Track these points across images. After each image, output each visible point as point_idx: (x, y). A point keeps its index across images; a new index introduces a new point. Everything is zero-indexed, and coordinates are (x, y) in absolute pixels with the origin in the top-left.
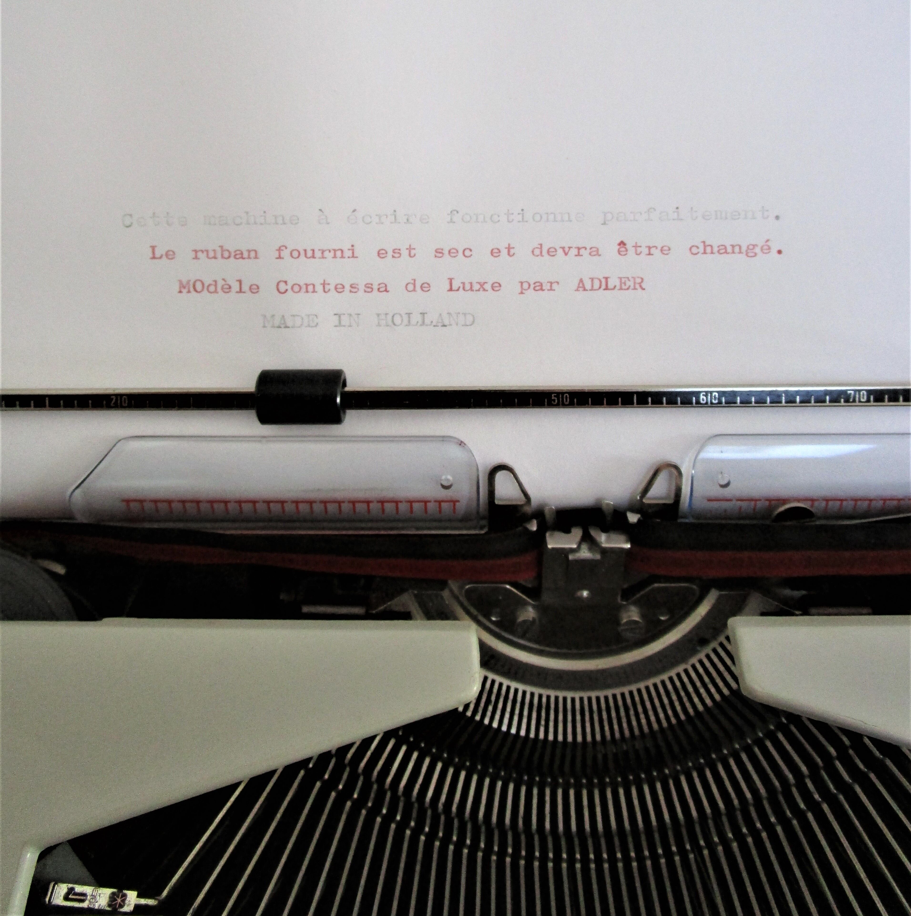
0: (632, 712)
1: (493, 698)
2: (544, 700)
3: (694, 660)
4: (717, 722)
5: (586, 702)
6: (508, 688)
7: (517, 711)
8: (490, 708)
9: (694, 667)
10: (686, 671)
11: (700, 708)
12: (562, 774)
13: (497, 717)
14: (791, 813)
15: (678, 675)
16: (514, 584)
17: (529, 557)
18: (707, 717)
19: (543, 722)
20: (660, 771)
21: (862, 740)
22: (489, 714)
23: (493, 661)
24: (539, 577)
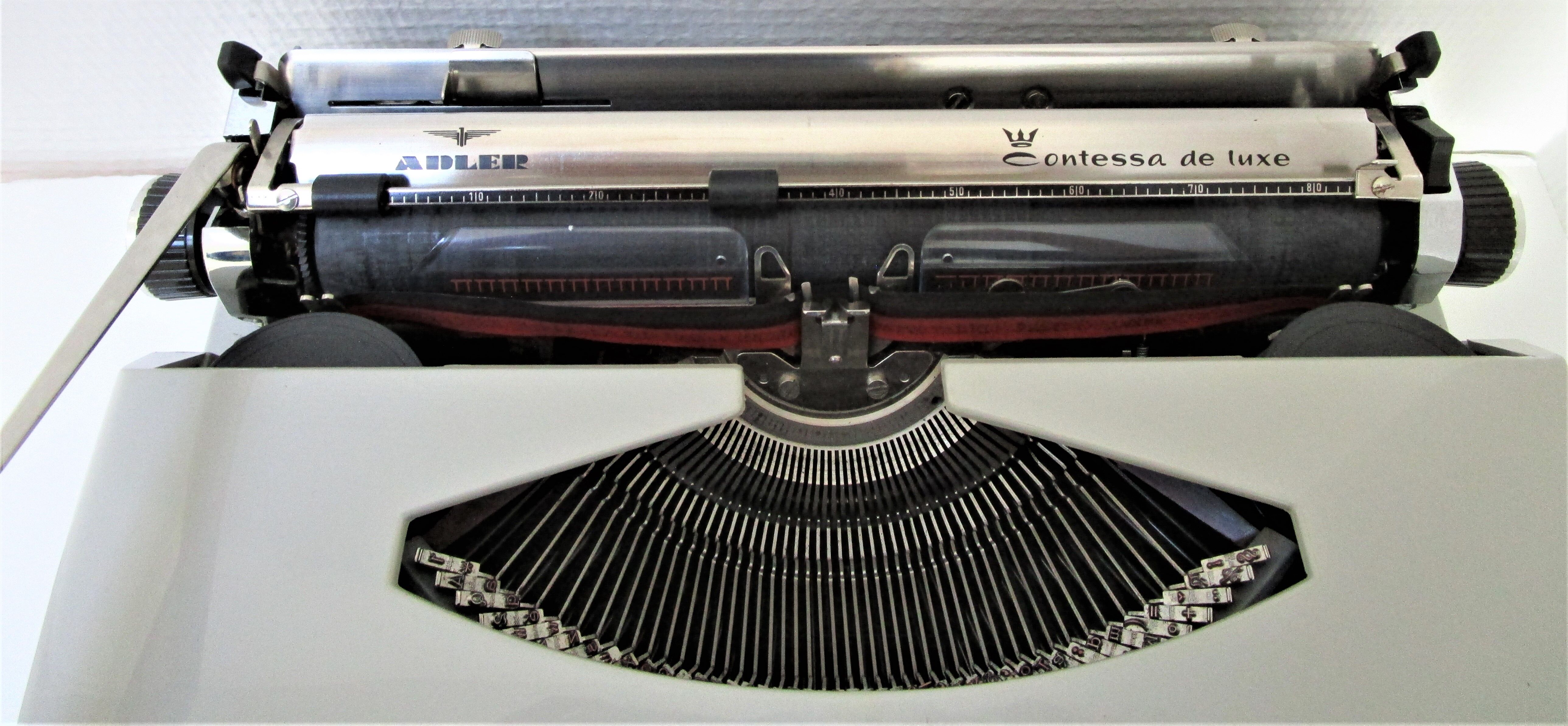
0: (878, 462)
1: (762, 450)
2: (805, 453)
3: (930, 417)
4: (948, 465)
5: (840, 455)
6: (775, 442)
7: (782, 461)
8: (759, 458)
9: (930, 422)
10: (924, 426)
11: (935, 455)
12: (820, 516)
13: (765, 464)
14: (1004, 533)
15: (918, 430)
16: (778, 352)
17: (790, 326)
18: (940, 462)
19: (803, 470)
20: (903, 512)
21: (1064, 474)
22: (758, 462)
23: (761, 419)
24: (799, 346)
